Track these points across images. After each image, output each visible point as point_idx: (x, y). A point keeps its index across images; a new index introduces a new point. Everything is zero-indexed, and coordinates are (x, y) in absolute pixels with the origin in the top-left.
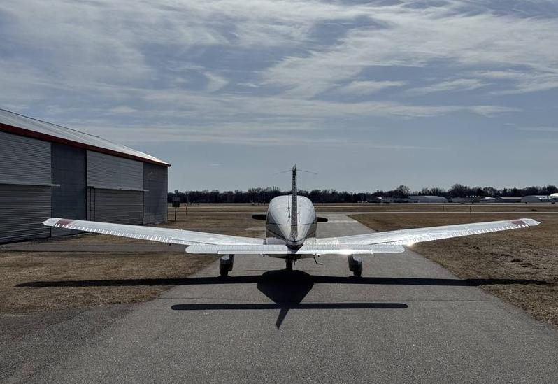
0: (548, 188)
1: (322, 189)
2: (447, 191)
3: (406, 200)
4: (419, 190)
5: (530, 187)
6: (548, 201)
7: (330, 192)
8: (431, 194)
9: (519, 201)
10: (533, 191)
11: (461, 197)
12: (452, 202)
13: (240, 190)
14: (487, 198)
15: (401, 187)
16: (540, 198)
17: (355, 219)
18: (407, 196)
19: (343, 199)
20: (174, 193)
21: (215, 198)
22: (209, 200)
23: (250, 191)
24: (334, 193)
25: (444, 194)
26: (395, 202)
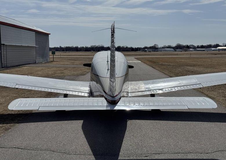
0: (216, 45)
1: (122, 46)
2: (174, 46)
3: (157, 50)
4: (162, 46)
5: (209, 44)
6: (216, 50)
7: (125, 47)
8: (167, 48)
9: (204, 50)
10: (210, 46)
11: (180, 49)
12: (176, 51)
13: (87, 46)
14: (190, 49)
15: (155, 45)
16: (213, 49)
17: (139, 60)
18: (157, 49)
19: (131, 50)
20: (59, 47)
21: (77, 49)
22: (74, 50)
23: (91, 46)
24: (127, 47)
25: (173, 48)
26: (152, 51)
